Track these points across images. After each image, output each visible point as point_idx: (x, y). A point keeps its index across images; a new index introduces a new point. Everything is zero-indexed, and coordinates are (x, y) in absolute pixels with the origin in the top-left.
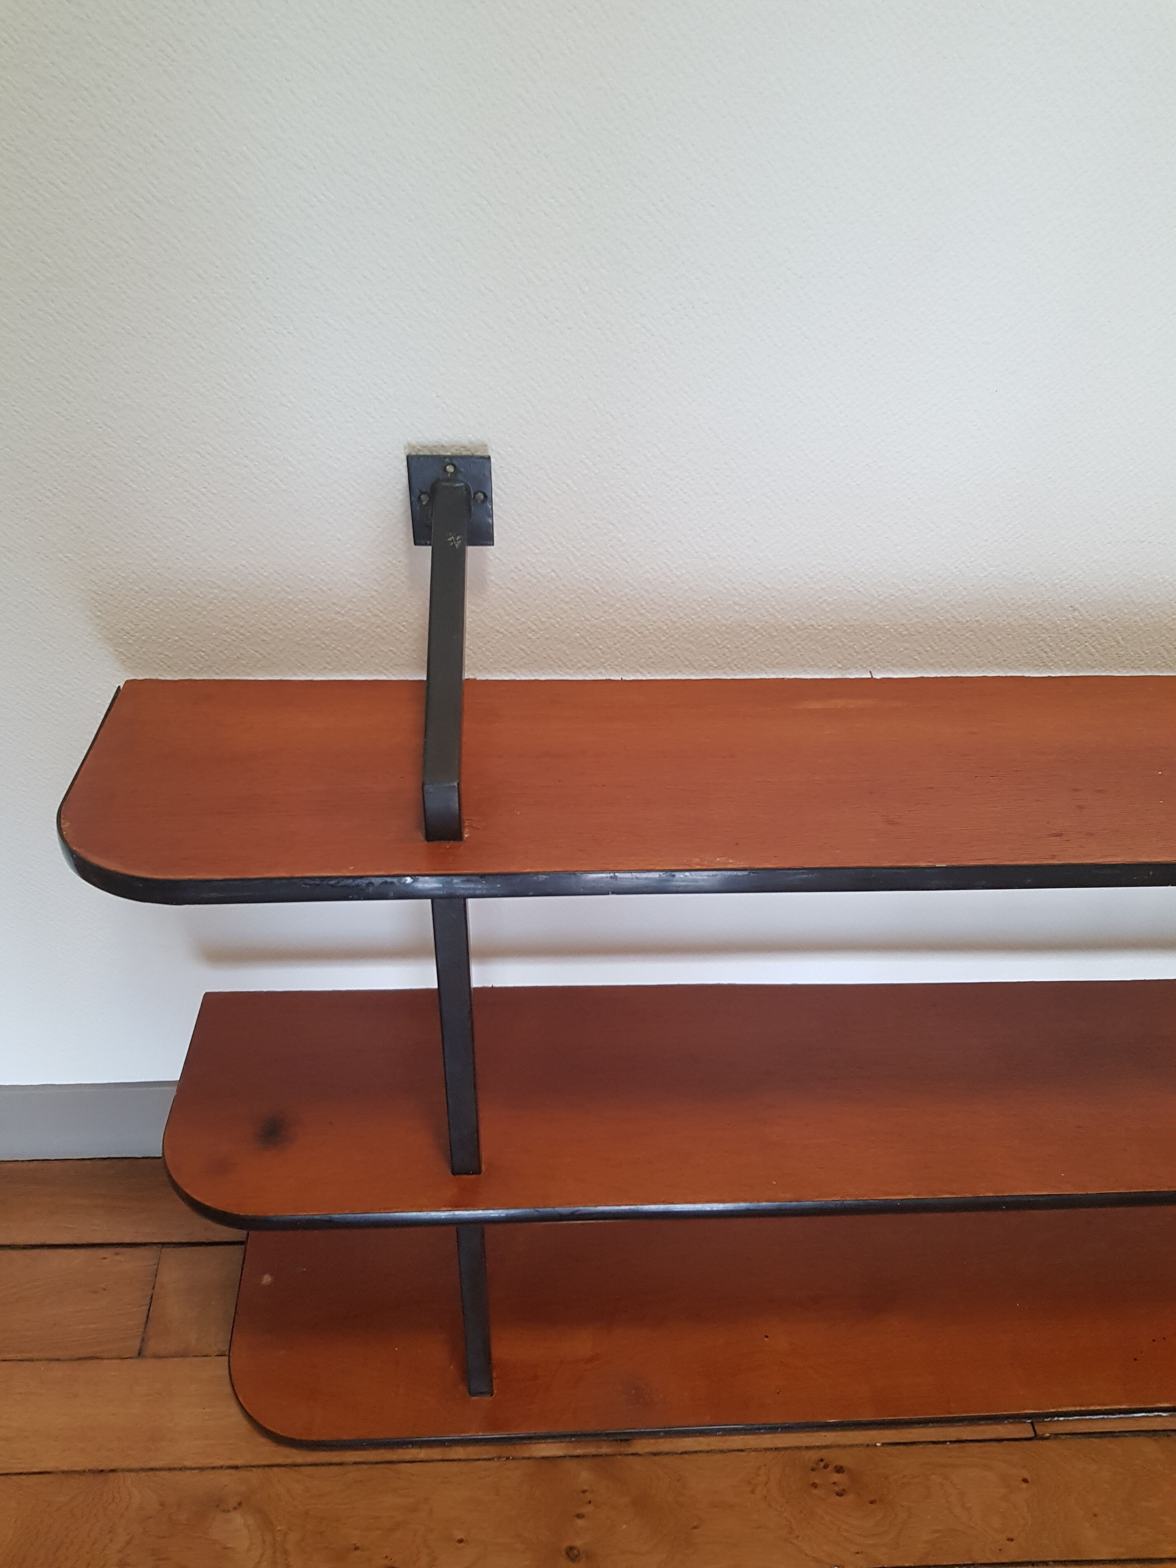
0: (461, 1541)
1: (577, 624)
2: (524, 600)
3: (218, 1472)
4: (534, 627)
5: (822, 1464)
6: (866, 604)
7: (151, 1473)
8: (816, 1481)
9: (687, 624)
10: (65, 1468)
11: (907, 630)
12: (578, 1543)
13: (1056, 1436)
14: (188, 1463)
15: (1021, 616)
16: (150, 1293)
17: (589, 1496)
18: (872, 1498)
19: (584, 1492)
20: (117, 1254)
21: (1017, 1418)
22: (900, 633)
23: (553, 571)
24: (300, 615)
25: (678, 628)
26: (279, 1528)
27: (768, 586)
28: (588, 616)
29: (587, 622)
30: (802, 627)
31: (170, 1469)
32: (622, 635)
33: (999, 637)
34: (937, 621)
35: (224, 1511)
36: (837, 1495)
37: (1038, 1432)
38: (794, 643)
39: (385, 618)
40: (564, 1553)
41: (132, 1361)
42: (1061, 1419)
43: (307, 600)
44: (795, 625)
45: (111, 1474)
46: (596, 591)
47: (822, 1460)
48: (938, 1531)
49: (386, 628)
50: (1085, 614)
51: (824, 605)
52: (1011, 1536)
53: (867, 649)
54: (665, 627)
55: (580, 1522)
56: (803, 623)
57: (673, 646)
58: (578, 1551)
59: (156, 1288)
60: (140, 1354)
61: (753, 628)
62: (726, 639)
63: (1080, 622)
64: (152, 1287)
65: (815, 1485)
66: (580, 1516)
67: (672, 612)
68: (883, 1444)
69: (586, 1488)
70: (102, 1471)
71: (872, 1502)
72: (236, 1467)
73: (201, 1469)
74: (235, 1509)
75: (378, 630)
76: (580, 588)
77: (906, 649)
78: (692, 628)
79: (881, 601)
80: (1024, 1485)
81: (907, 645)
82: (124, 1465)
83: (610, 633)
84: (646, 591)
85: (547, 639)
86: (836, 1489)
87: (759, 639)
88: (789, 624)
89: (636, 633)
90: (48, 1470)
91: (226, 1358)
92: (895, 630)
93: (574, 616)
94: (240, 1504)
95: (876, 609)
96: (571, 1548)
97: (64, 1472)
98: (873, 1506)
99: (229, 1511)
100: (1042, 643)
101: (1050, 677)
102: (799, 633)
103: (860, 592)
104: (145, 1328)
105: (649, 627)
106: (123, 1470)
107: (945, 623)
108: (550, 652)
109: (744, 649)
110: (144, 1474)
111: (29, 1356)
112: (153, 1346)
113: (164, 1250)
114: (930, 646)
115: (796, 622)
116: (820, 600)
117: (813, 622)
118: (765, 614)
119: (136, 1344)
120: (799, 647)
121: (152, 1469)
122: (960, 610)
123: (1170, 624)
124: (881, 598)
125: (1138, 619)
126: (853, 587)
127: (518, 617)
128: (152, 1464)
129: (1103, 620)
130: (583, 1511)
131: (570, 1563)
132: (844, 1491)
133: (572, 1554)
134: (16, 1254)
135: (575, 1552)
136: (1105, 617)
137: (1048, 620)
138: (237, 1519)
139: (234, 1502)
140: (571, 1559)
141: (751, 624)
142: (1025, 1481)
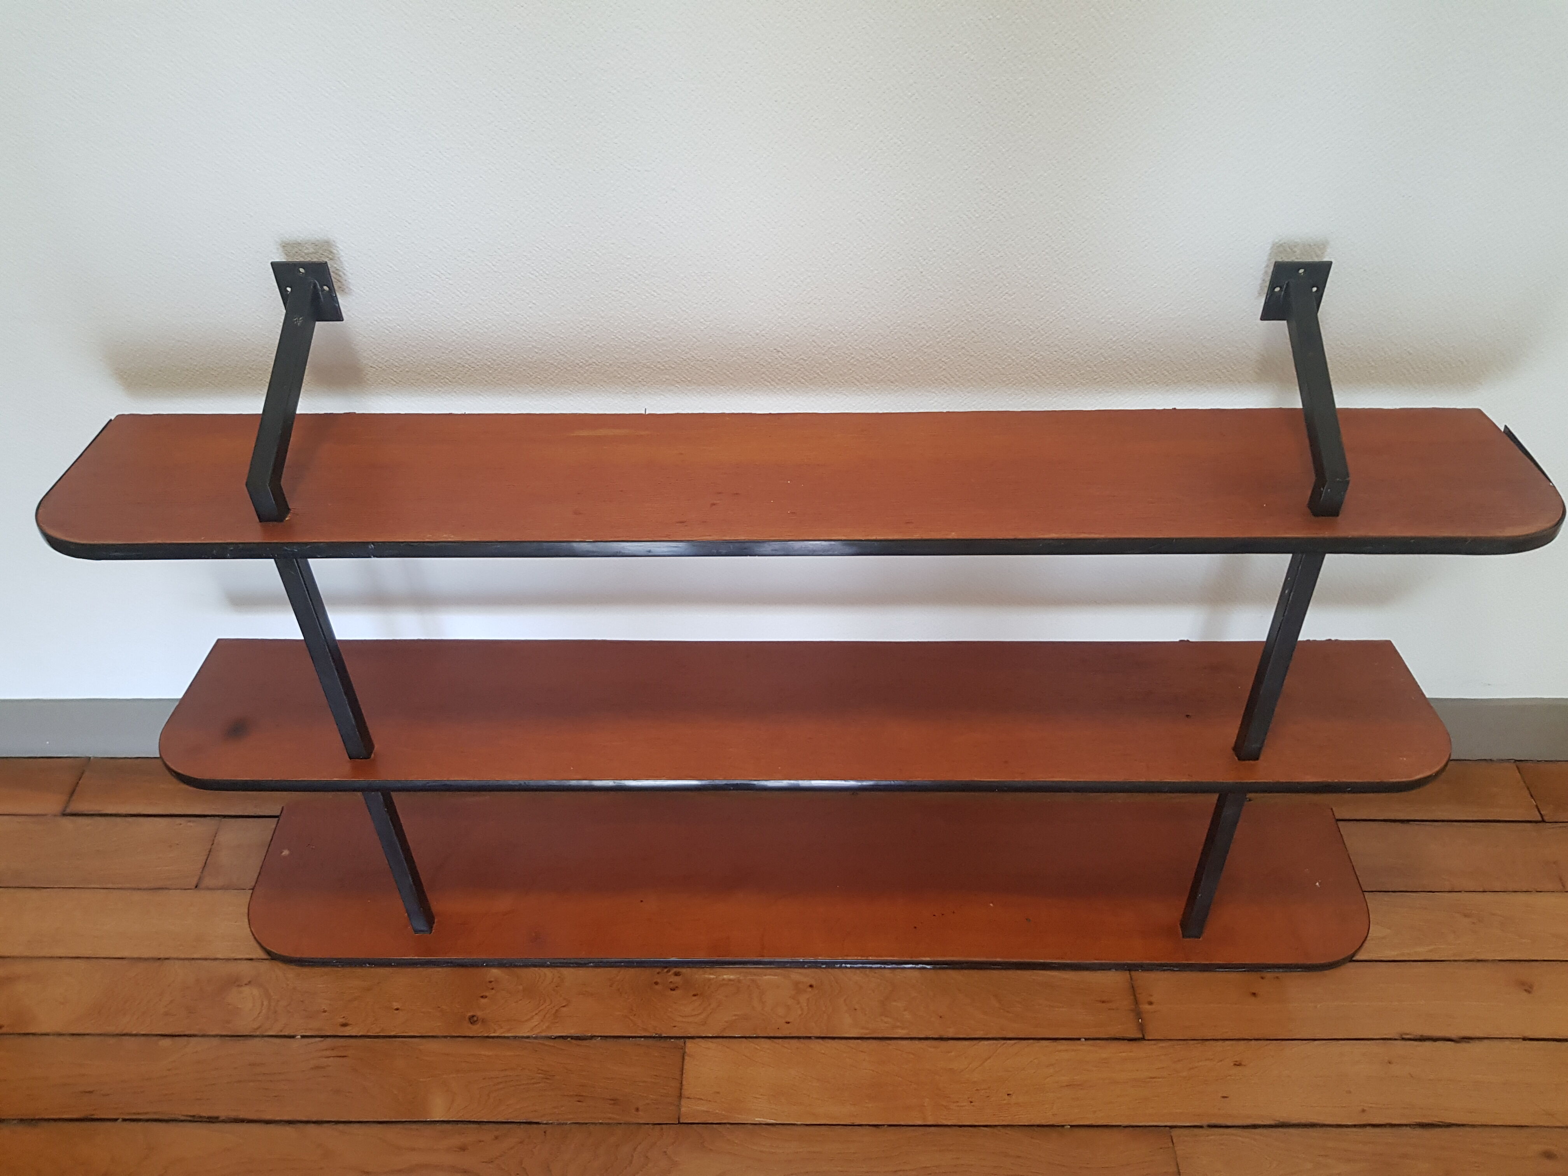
0: (397, 1009)
1: (426, 362)
3: (239, 962)
6: (627, 348)
7: (192, 961)
8: (658, 980)
10: (135, 956)
12: (479, 1014)
14: (219, 956)
16: (210, 848)
17: (493, 985)
18: (695, 993)
19: (490, 982)
20: (190, 821)
22: (659, 368)
25: (499, 364)
26: (274, 997)
27: (554, 335)
30: (587, 364)
31: (206, 959)
32: (461, 369)
35: (238, 986)
36: (671, 990)
38: (585, 375)
40: (467, 1018)
41: (190, 891)
43: (234, 347)
45: (166, 961)
48: (735, 1015)
50: (787, 355)
52: (788, 1020)
53: (640, 379)
54: (489, 363)
55: (483, 1001)
58: (478, 1017)
59: (214, 844)
60: (197, 887)
61: (552, 364)
62: (536, 372)
63: (786, 360)
64: (211, 843)
65: (656, 983)
66: (484, 997)
69: (492, 980)
70: (159, 959)
71: (694, 995)
72: (251, 959)
73: (228, 960)
74: (246, 984)
77: (667, 379)
78: (509, 364)
79: (638, 346)
80: (810, 989)
81: (667, 377)
82: (175, 956)
83: (451, 368)
84: (468, 338)
85: (408, 372)
86: (672, 986)
87: (559, 372)
88: (578, 362)
89: (469, 367)
90: (123, 958)
91: (251, 892)
92: (655, 366)
93: (422, 356)
94: (250, 982)
96: (473, 1016)
97: (134, 958)
98: (695, 998)
99: (242, 986)
100: (763, 375)
102: (587, 368)
103: (620, 339)
104: (203, 870)
106: (173, 958)
109: (551, 379)
110: (187, 961)
111: (120, 886)
112: (208, 881)
113: (223, 820)
115: (582, 360)
117: (594, 360)
118: (558, 355)
119: (195, 880)
121: (194, 959)
122: (696, 352)
123: (852, 361)
125: (827, 357)
129: (802, 359)
130: (487, 994)
131: (470, 1025)
132: (677, 987)
133: (473, 1020)
134: (119, 819)
135: (475, 1019)
136: (802, 357)
137: (762, 359)
138: (246, 990)
139: (246, 981)
140: (471, 1023)
141: (550, 362)
142: (811, 986)
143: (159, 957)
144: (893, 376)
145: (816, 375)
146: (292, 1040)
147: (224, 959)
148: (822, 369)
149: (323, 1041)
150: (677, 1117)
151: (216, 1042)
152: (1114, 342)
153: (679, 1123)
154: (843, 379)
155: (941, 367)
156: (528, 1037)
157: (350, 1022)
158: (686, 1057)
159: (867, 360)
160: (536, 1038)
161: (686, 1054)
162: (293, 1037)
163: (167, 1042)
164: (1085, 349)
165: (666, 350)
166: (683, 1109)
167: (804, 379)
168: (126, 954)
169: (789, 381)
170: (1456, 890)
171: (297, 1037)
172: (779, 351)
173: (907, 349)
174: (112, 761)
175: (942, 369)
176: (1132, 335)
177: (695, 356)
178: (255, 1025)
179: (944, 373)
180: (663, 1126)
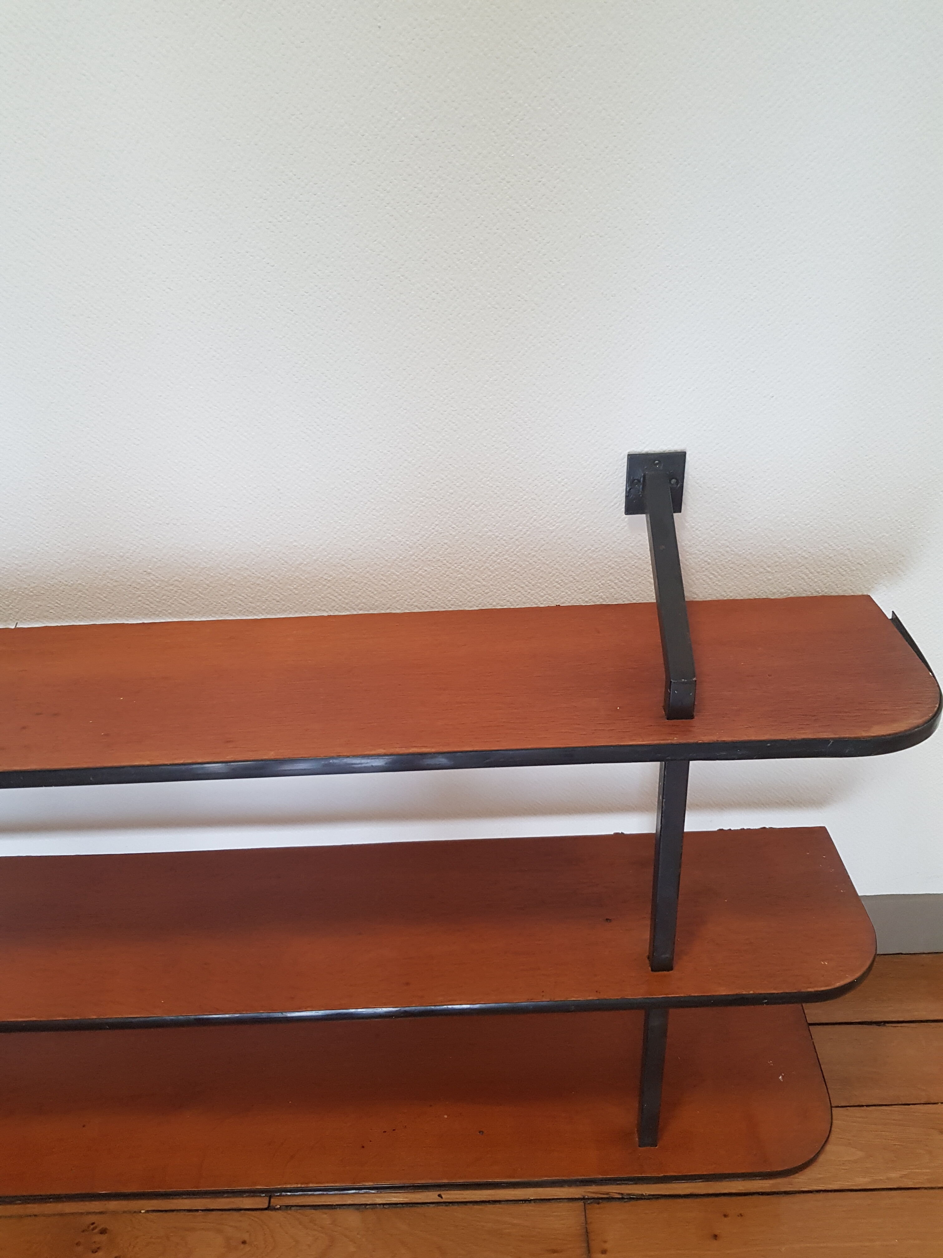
5: (92, 1227)
11: (32, 592)
13: (289, 1207)
21: (253, 1193)
36: (94, 1251)
37: (271, 1204)
42: (289, 1194)
47: (93, 1224)
50: (159, 576)
63: (159, 582)
65: (78, 1244)
68: (147, 1211)
77: (40, 605)
80: (243, 1245)
86: (94, 1247)
100: (140, 598)
101: (143, 623)
123: (229, 581)
125: (202, 578)
129: (176, 580)
132: (98, 1248)
136: (176, 578)
137: (133, 582)
142: (244, 1242)
144: (276, 595)
145: (196, 597)
148: (200, 590)
152: (497, 555)
154: (226, 600)
155: (325, 585)
159: (246, 580)
164: (469, 563)
165: (30, 576)
167: (185, 601)
169: (169, 603)
170: (932, 1102)
172: (150, 573)
173: (285, 568)
175: (326, 587)
176: (514, 548)
177: (62, 581)
179: (329, 590)
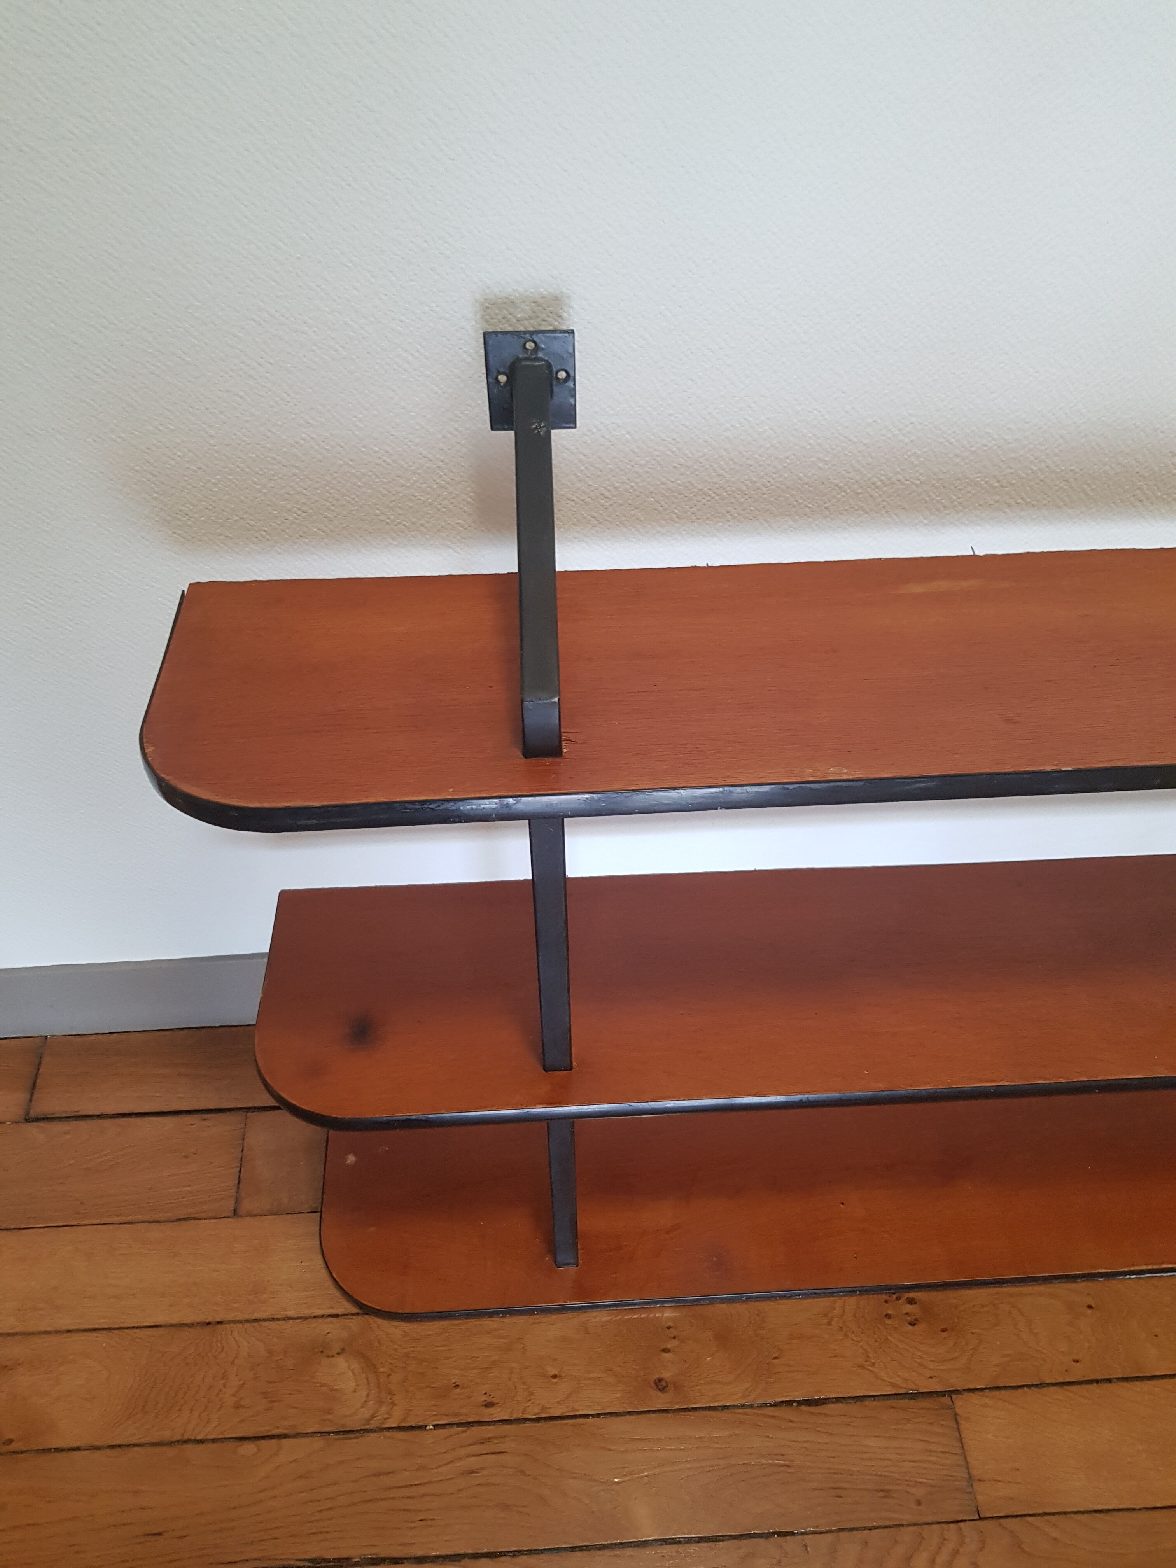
0: (554, 1376)
1: (652, 489)
2: (597, 465)
3: (320, 1320)
4: (607, 494)
6: (957, 456)
7: (256, 1324)
8: (890, 1312)
9: (768, 484)
10: (174, 1322)
12: (666, 1375)
14: (291, 1313)
15: (1119, 464)
16: (240, 1156)
17: (673, 1333)
18: (944, 1327)
19: (669, 1328)
20: (204, 1120)
22: (991, 486)
23: (628, 433)
24: (364, 490)
25: (758, 488)
26: (382, 1370)
27: (855, 440)
28: (664, 480)
29: (663, 486)
30: (888, 483)
31: (273, 1319)
32: (700, 498)
33: (1094, 487)
34: (1030, 471)
35: (328, 1357)
38: (880, 500)
39: (451, 489)
40: (652, 1383)
41: (229, 1220)
43: (370, 474)
44: (881, 481)
45: (219, 1326)
46: (673, 452)
48: (1007, 1355)
49: (453, 500)
51: (913, 459)
52: (1076, 1358)
53: (956, 503)
54: (744, 488)
55: (666, 1355)
56: (889, 479)
57: (752, 508)
58: (667, 1382)
59: (244, 1151)
60: (235, 1213)
61: (836, 485)
62: (808, 498)
64: (241, 1150)
66: (666, 1350)
67: (753, 472)
69: (670, 1324)
70: (209, 1323)
71: (943, 1330)
72: (337, 1316)
73: (305, 1318)
74: (339, 1354)
75: (445, 502)
76: (656, 450)
78: (773, 487)
79: (973, 452)
81: (997, 498)
82: (230, 1317)
83: (686, 497)
84: (726, 450)
85: (621, 505)
87: (843, 496)
88: (875, 480)
89: (713, 495)
90: (158, 1324)
91: (319, 1214)
92: (986, 482)
93: (649, 480)
94: (343, 1349)
95: (967, 461)
96: (660, 1380)
97: (172, 1325)
98: (945, 1334)
99: (333, 1356)
102: (885, 489)
103: (951, 443)
104: (238, 1188)
105: (728, 488)
106: (229, 1322)
107: (1039, 474)
108: (624, 519)
109: (827, 508)
110: (249, 1324)
111: (129, 1218)
112: (247, 1205)
113: (249, 1114)
114: (1022, 498)
115: (883, 478)
116: (909, 453)
117: (900, 477)
118: (851, 470)
119: (231, 1204)
120: (885, 503)
121: (256, 1320)
122: (1055, 459)
124: (973, 449)
126: (944, 438)
127: (590, 483)
128: (256, 1316)
130: (669, 1346)
131: (660, 1393)
133: (661, 1385)
134: (107, 1123)
135: (664, 1384)
138: (341, 1363)
139: (336, 1348)
140: (660, 1390)
141: (835, 481)
143: (207, 1321)
146: (423, 1433)
147: (298, 1318)
149: (464, 1432)
150: (975, 1509)
151: (318, 1443)
153: (980, 1519)
156: (743, 1406)
157: (495, 1400)
158: (960, 1421)
160: (751, 1406)
161: (957, 1416)
162: (423, 1428)
163: (248, 1449)
166: (979, 1497)
168: (161, 1319)
171: (428, 1428)
174: (78, 1039)
178: (366, 1413)
180: (961, 1524)
